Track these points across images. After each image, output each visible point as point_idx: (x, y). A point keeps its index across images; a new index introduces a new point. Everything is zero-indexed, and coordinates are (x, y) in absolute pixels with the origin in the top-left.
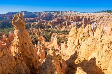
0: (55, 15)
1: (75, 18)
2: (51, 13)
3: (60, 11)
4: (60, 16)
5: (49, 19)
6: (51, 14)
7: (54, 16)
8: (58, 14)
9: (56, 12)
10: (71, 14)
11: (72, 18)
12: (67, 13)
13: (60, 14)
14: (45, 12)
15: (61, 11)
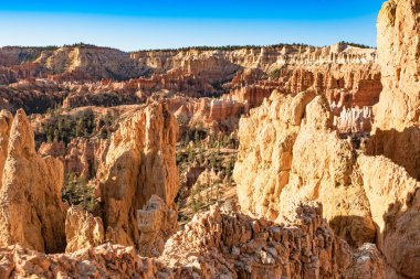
0: (249, 66)
1: (356, 85)
2: (229, 55)
3: (281, 46)
4: (277, 73)
5: (213, 91)
6: (226, 63)
7: (247, 71)
8: (266, 60)
9: (257, 49)
10: (341, 60)
11: (339, 83)
12: (319, 54)
13: (280, 62)
14: (195, 53)
15: (288, 46)
